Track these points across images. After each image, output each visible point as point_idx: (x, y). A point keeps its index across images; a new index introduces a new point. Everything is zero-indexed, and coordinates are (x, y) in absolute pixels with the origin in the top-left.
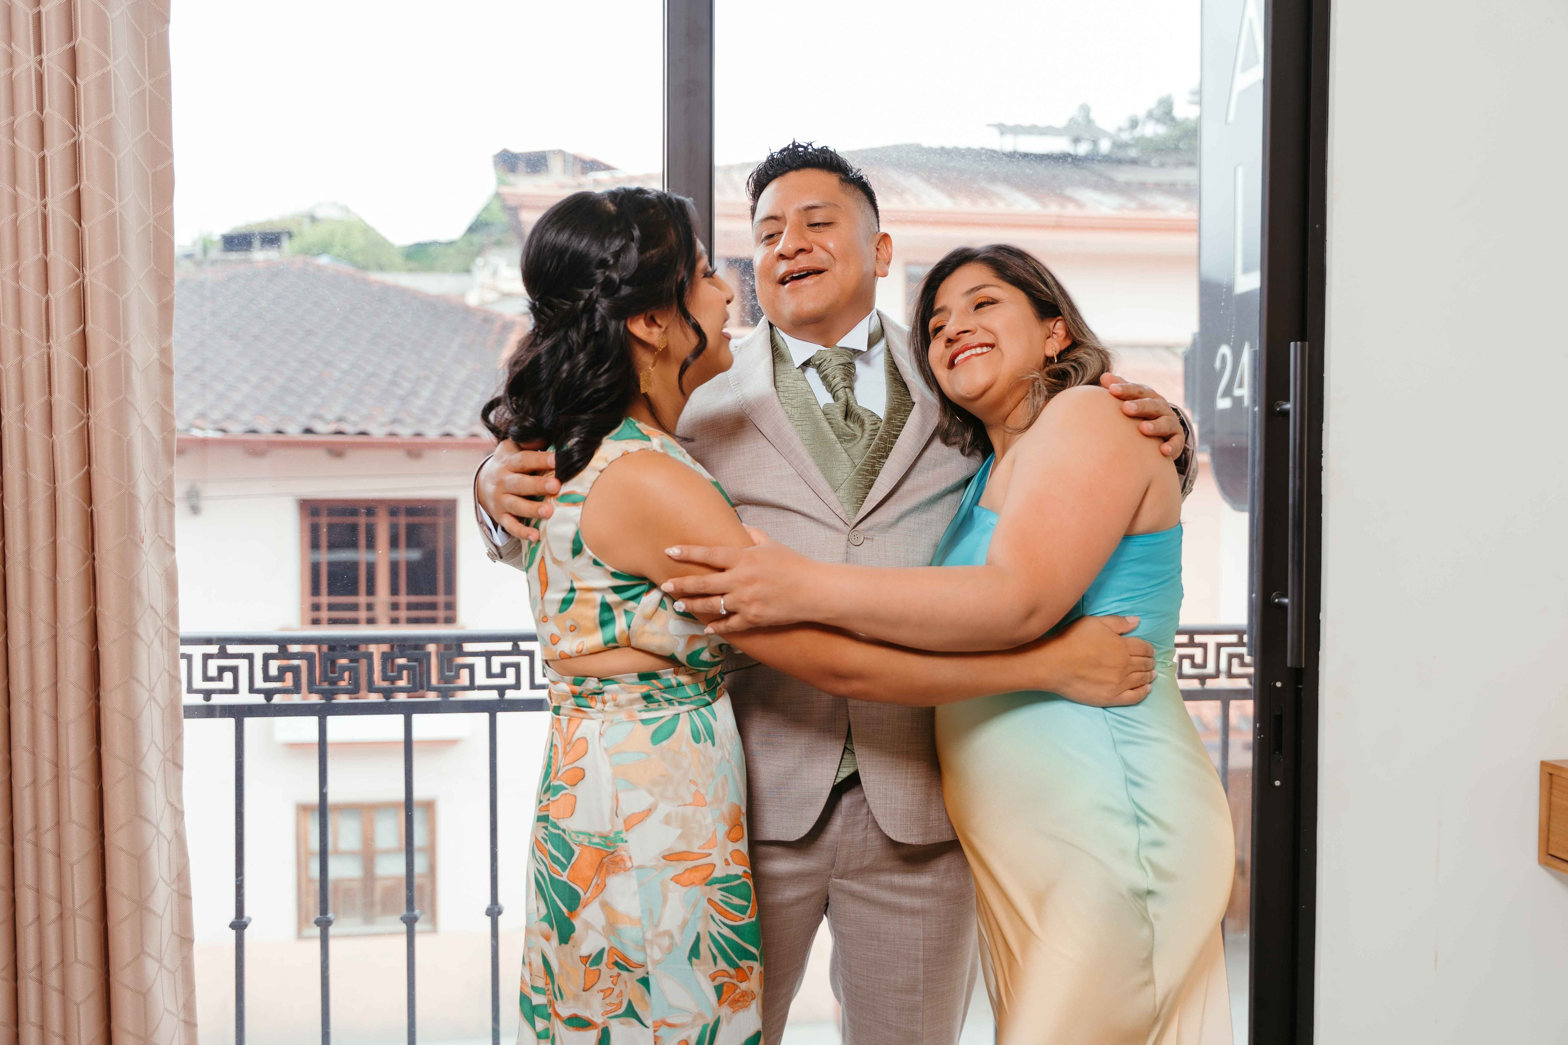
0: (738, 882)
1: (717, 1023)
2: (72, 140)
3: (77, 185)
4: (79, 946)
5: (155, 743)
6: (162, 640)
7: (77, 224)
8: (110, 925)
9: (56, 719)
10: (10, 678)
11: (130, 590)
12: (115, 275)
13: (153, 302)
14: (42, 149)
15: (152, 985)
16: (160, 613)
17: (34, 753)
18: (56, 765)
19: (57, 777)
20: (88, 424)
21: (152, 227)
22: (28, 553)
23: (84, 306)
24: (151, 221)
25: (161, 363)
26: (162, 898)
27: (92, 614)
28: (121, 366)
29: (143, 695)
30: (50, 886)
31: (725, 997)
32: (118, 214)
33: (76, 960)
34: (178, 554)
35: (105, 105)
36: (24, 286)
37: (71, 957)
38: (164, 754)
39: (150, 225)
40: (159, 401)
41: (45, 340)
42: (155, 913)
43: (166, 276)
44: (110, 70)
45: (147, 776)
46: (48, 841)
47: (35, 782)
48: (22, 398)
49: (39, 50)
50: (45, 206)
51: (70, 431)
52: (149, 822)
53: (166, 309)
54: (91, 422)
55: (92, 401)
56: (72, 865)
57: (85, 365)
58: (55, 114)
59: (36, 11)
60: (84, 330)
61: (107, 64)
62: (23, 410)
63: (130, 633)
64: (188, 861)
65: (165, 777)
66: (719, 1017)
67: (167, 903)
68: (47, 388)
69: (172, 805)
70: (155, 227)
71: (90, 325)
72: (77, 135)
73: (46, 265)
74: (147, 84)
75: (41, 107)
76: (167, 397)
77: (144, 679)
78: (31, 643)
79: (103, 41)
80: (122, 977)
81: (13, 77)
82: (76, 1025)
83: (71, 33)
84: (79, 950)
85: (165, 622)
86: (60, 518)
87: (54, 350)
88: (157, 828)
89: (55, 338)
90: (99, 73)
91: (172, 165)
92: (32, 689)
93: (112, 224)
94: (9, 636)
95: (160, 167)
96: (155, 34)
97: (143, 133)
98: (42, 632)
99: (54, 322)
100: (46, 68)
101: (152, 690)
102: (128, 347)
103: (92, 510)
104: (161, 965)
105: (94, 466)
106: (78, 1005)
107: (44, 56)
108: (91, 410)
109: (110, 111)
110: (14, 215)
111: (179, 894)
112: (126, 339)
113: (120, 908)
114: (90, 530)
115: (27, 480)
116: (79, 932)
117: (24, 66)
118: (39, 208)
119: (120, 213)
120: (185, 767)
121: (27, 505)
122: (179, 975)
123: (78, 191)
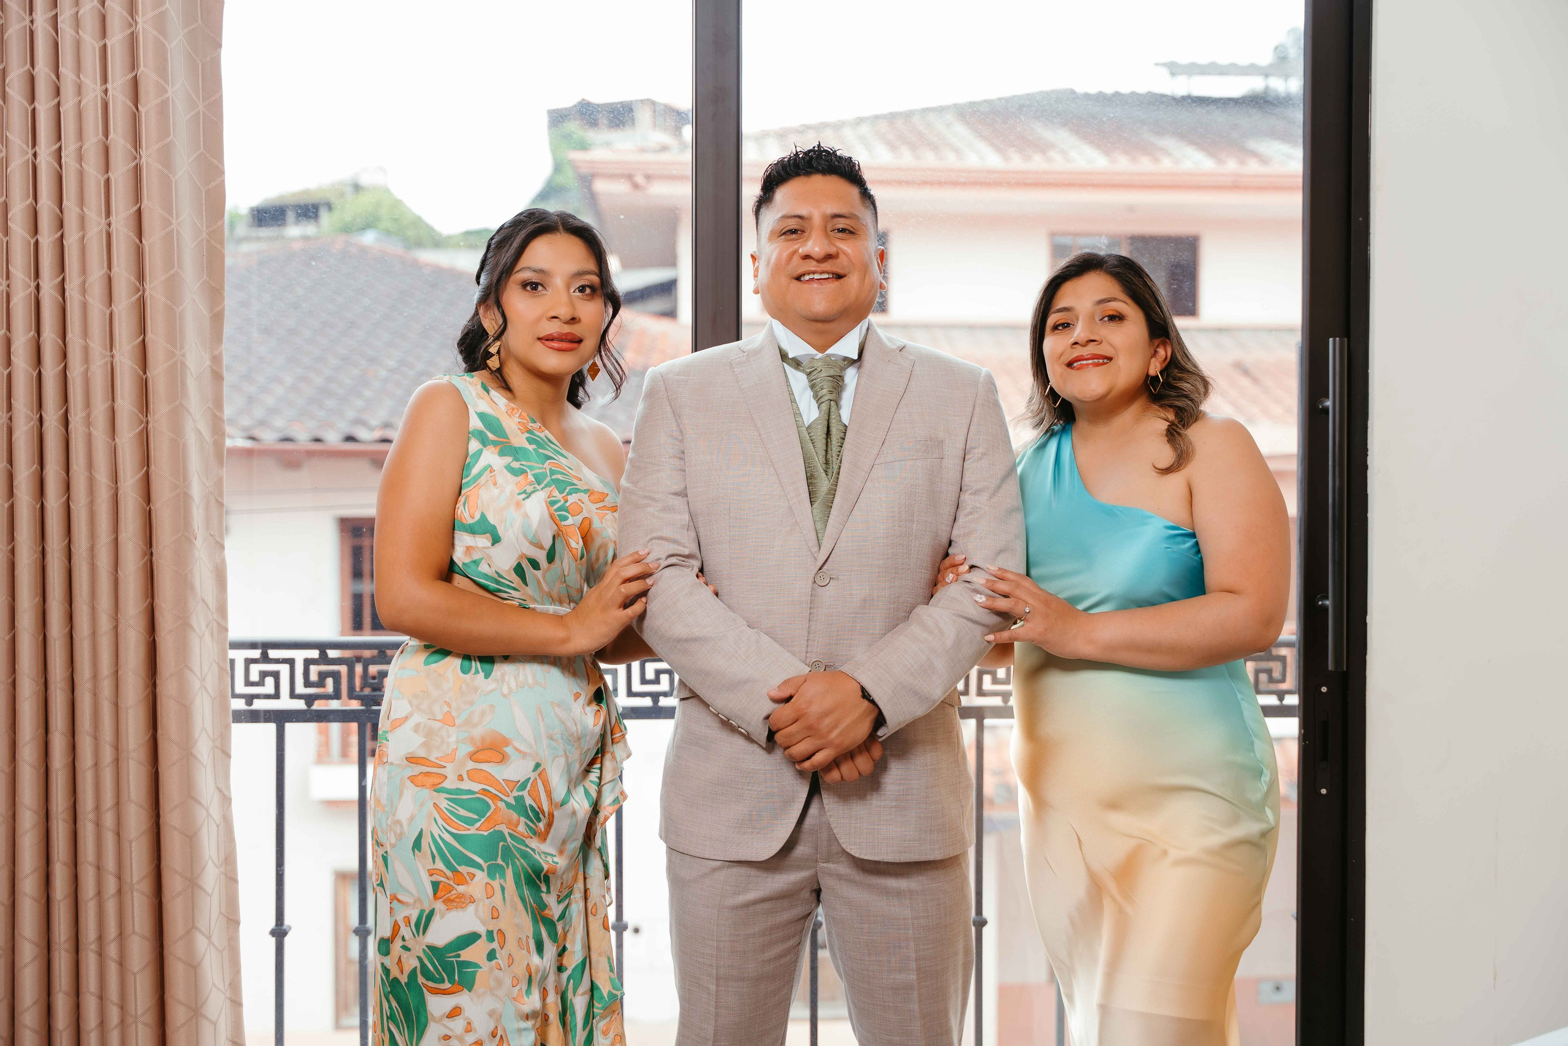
0: (473, 796)
1: (432, 913)
2: (134, 163)
3: (138, 205)
4: (136, 919)
5: (206, 731)
6: (212, 632)
7: (138, 241)
8: (164, 901)
9: (116, 705)
10: (74, 666)
11: (184, 583)
12: (173, 287)
13: (205, 312)
14: (107, 171)
15: (202, 959)
16: (211, 606)
17: (96, 738)
18: (117, 748)
19: (117, 760)
20: (147, 428)
21: (205, 241)
22: (92, 549)
23: (144, 317)
24: (204, 235)
25: (212, 370)
26: (211, 877)
27: (150, 607)
28: (177, 372)
29: (196, 684)
30: (110, 863)
31: (439, 894)
32: (175, 231)
33: (134, 932)
34: (227, 552)
35: (164, 130)
36: (90, 300)
37: (129, 929)
38: (214, 741)
39: (203, 240)
40: (210, 406)
41: (108, 350)
42: (205, 891)
43: (218, 287)
44: (168, 99)
45: (199, 760)
46: (109, 819)
47: (96, 765)
48: (88, 404)
49: (105, 80)
50: (109, 225)
51: (131, 435)
52: (200, 804)
53: (217, 319)
54: (150, 426)
55: (151, 406)
56: (130, 842)
57: (145, 373)
58: (119, 140)
59: (101, 43)
60: (144, 341)
61: (166, 91)
62: (88, 416)
63: (184, 624)
64: (235, 846)
65: (214, 764)
66: (434, 909)
67: (216, 883)
68: (110, 394)
69: (220, 791)
70: (208, 241)
71: (150, 336)
72: (138, 157)
73: (110, 279)
74: (201, 108)
75: (106, 134)
76: (218, 403)
77: (197, 670)
78: (94, 634)
79: (162, 70)
80: (175, 950)
81: (81, 106)
82: (133, 993)
83: (133, 64)
84: (136, 923)
85: (215, 617)
86: (122, 516)
87: (117, 359)
88: (207, 810)
89: (118, 349)
90: (159, 101)
91: (223, 181)
92: (95, 677)
93: (170, 240)
94: (74, 627)
95: (214, 184)
96: (208, 58)
97: (197, 153)
98: (105, 624)
99: (117, 333)
100: (111, 97)
101: (203, 680)
102: (184, 355)
103: (150, 508)
104: (211, 943)
105: (153, 467)
106: (135, 974)
107: (109, 86)
108: (150, 414)
109: (169, 135)
110: (81, 234)
111: (227, 877)
112: (182, 348)
113: (173, 884)
114: (148, 527)
115: (91, 481)
116: (136, 905)
117: (91, 96)
118: (104, 227)
119: (177, 231)
120: (233, 754)
121: (92, 503)
122: (226, 954)
123: (139, 212)
